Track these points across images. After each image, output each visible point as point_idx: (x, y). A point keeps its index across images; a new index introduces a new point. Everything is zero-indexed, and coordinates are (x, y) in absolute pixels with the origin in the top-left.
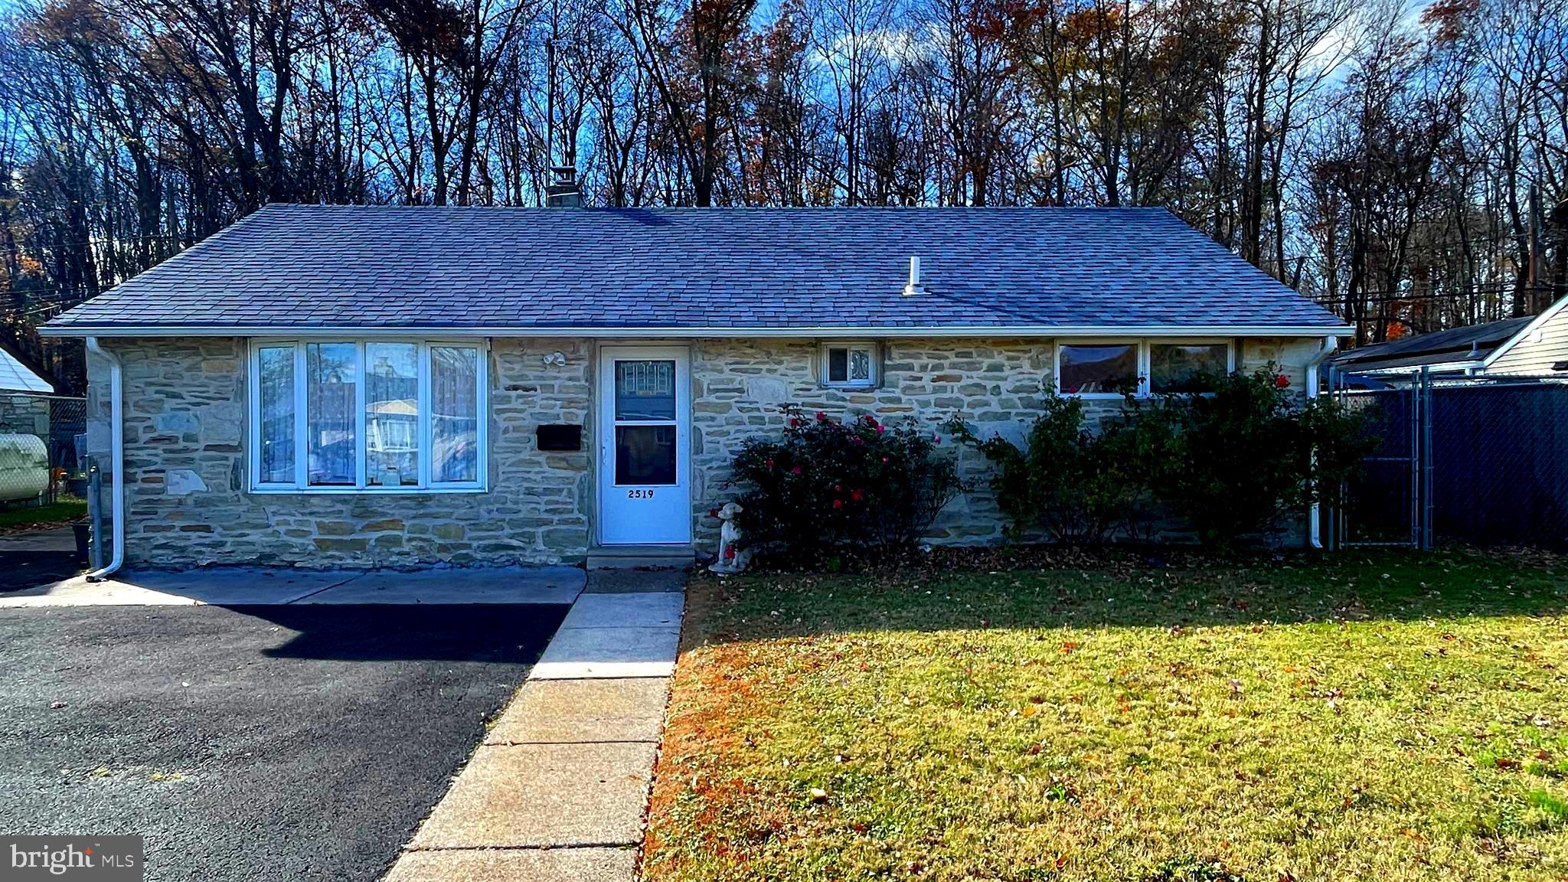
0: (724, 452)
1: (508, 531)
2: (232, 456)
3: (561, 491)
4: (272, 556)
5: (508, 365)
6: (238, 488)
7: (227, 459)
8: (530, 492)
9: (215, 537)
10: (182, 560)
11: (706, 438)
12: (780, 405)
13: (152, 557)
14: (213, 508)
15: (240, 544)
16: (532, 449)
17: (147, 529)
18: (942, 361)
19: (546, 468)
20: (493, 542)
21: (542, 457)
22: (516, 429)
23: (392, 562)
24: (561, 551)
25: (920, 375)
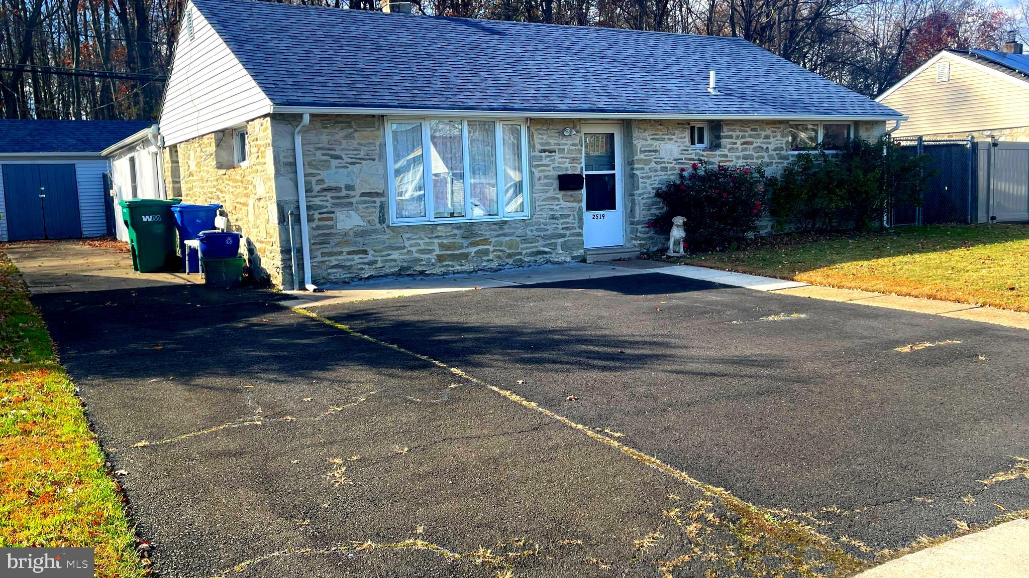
0: (649, 188)
1: (541, 242)
2: (378, 200)
3: (569, 215)
4: (408, 268)
5: (540, 136)
6: (384, 222)
7: (375, 202)
8: (553, 217)
9: (370, 257)
10: (349, 275)
11: (641, 180)
12: (675, 160)
13: (329, 274)
14: (367, 237)
15: (386, 261)
16: (554, 190)
17: (323, 254)
18: (745, 133)
19: (561, 202)
20: (535, 250)
21: (560, 195)
22: (546, 177)
23: (484, 266)
24: (572, 253)
25: (735, 141)
